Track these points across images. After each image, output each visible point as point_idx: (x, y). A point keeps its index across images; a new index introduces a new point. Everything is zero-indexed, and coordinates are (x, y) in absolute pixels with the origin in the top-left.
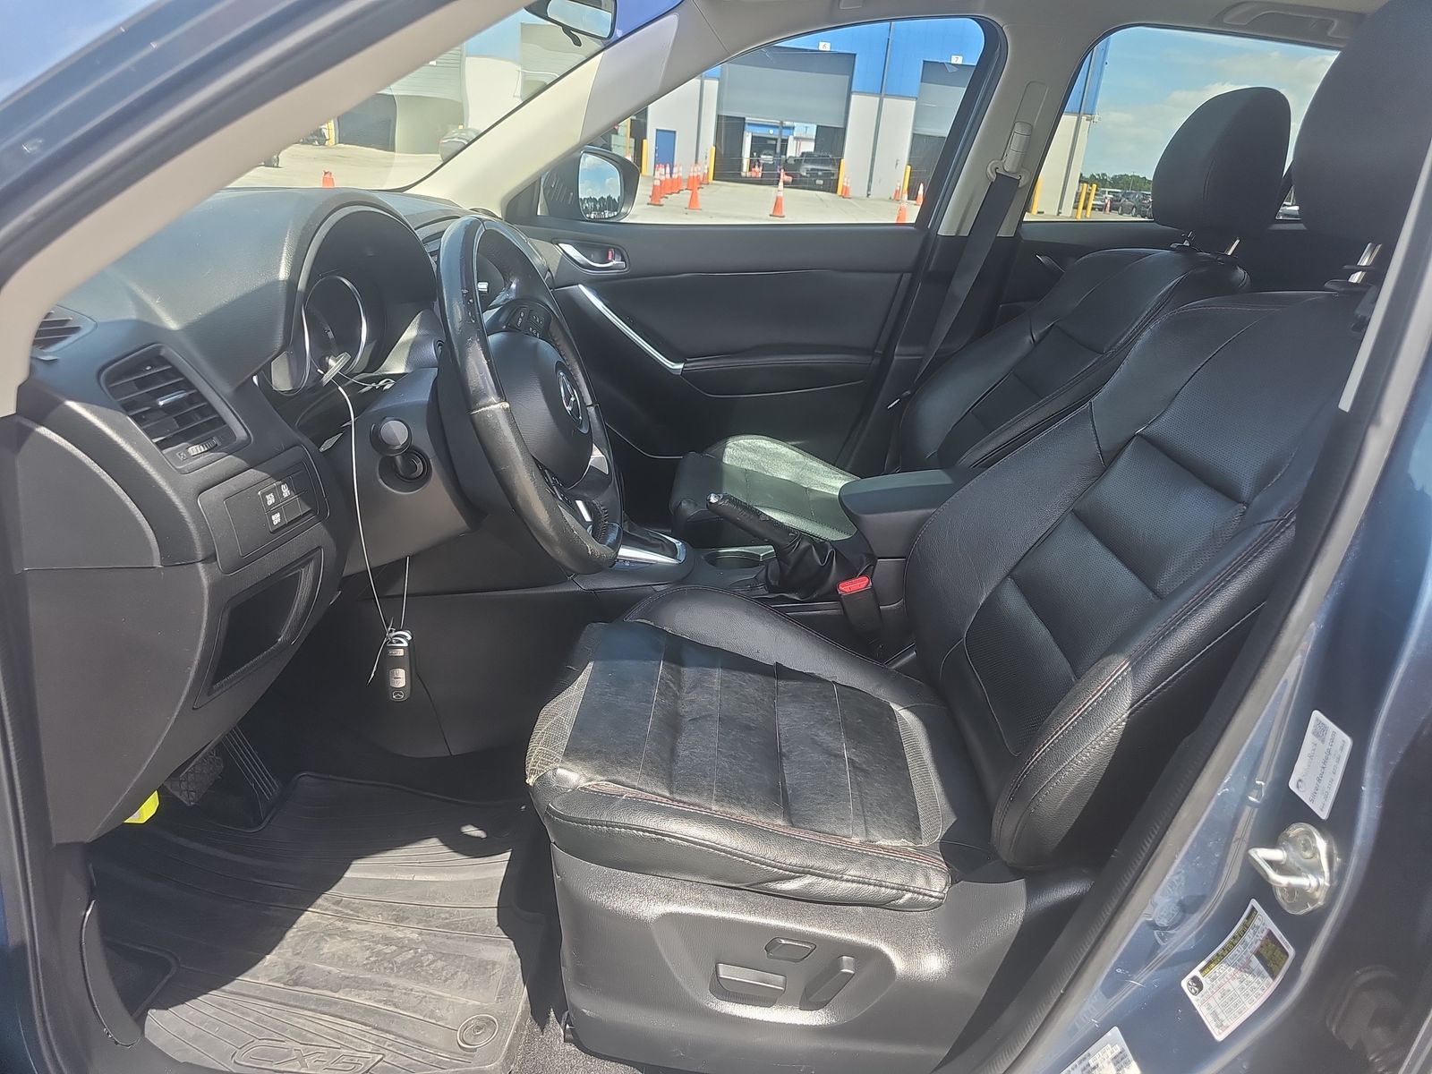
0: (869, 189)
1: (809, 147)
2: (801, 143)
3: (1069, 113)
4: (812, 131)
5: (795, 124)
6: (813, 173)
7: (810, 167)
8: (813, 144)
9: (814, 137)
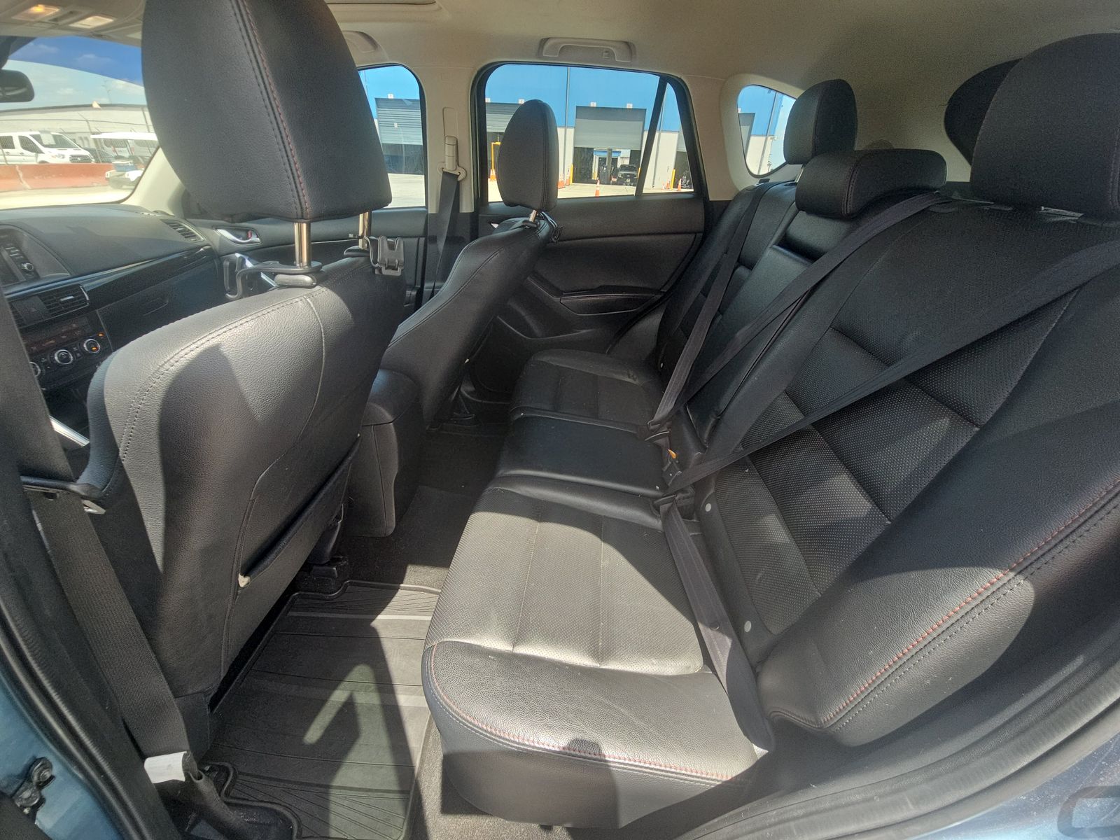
0: (653, 184)
1: (627, 162)
2: (624, 159)
3: (755, 135)
4: (628, 155)
5: (621, 150)
6: (625, 176)
7: (623, 173)
8: (629, 160)
9: (629, 156)
